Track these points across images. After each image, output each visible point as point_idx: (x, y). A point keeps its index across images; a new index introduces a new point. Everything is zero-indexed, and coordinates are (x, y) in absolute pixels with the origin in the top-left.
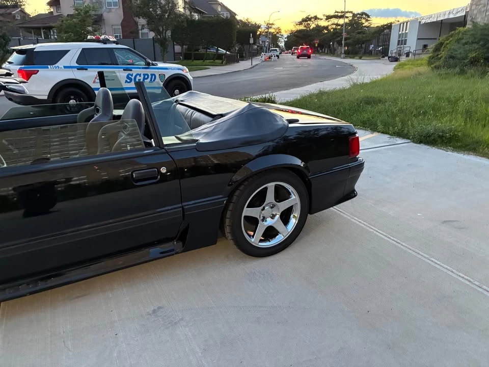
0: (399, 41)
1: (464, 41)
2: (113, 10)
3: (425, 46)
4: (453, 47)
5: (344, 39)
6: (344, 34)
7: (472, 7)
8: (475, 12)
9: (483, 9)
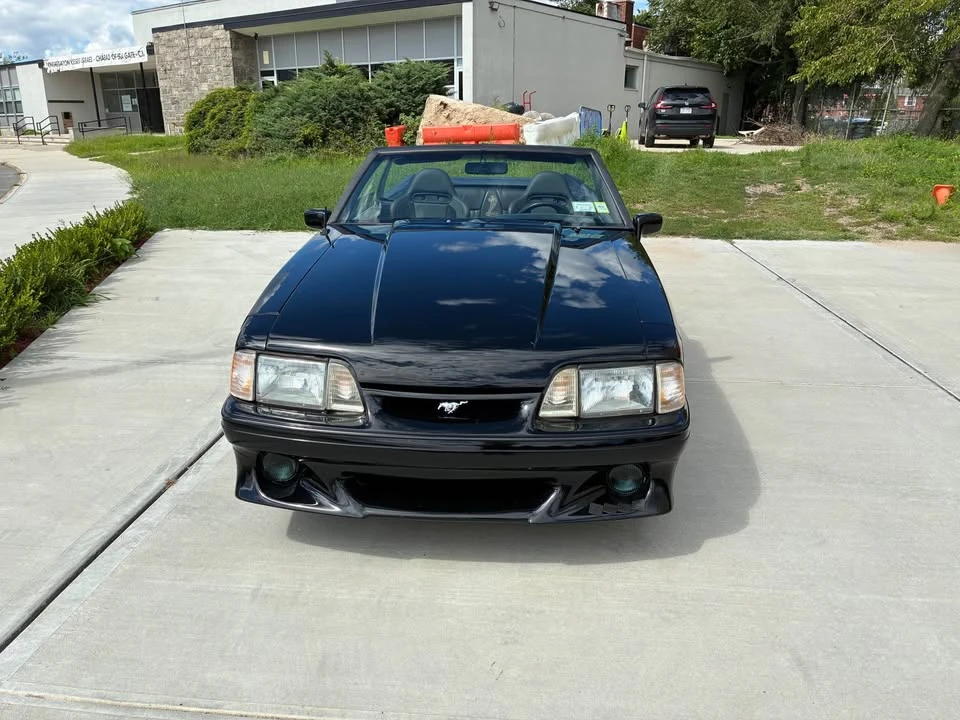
3: (66, 114)
7: (160, 50)
8: (168, 58)
9: (182, 55)
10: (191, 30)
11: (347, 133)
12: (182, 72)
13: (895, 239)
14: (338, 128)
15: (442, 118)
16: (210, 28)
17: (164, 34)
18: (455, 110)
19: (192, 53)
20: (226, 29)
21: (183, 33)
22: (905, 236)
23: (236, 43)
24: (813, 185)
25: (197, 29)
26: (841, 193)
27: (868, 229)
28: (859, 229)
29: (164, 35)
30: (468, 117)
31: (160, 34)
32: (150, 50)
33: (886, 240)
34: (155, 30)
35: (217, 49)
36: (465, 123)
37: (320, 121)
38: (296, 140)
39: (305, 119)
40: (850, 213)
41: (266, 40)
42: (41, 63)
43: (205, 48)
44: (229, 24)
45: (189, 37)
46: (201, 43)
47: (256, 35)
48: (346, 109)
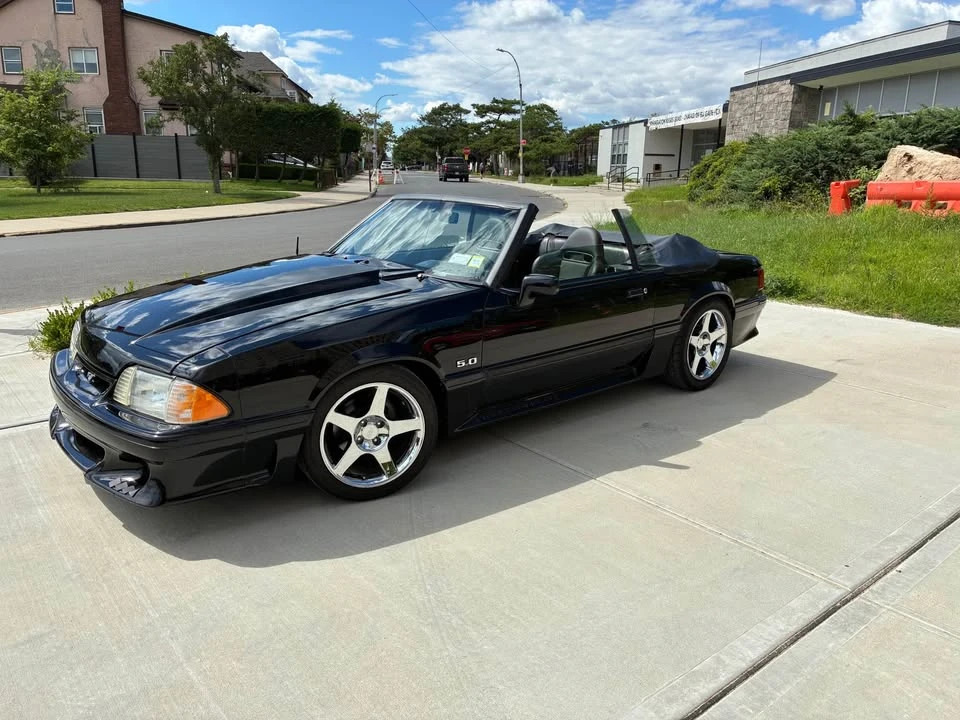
0: (613, 157)
1: (748, 163)
2: (87, 80)
3: (657, 167)
4: (733, 172)
5: (521, 149)
6: (522, 141)
7: (733, 107)
8: (738, 115)
9: (750, 111)
10: (762, 87)
11: (817, 187)
12: (745, 127)
14: (807, 182)
15: (903, 172)
16: (777, 83)
17: (739, 92)
18: (920, 163)
19: (758, 108)
20: (791, 84)
21: (754, 90)
23: (800, 96)
25: (766, 86)
29: (739, 94)
30: (934, 171)
31: (736, 93)
32: (726, 108)
34: (732, 89)
35: (779, 103)
36: (928, 178)
37: (788, 174)
38: (756, 193)
39: (771, 171)
41: (831, 91)
42: (645, 122)
43: (770, 103)
44: (794, 78)
45: (760, 93)
46: (767, 99)
47: (821, 87)
48: (822, 161)
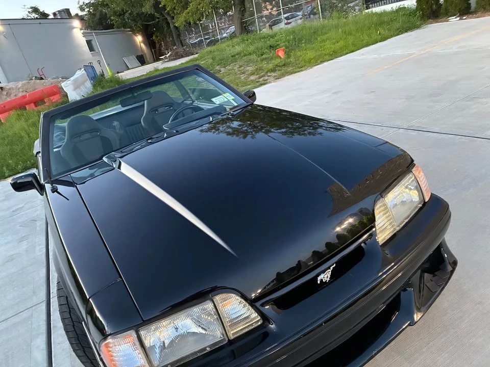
13: (280, 78)
15: (3, 96)
18: (10, 89)
22: (283, 75)
24: (225, 67)
26: (241, 66)
27: (266, 78)
28: (262, 78)
33: (278, 80)
36: (20, 95)
40: (253, 74)
